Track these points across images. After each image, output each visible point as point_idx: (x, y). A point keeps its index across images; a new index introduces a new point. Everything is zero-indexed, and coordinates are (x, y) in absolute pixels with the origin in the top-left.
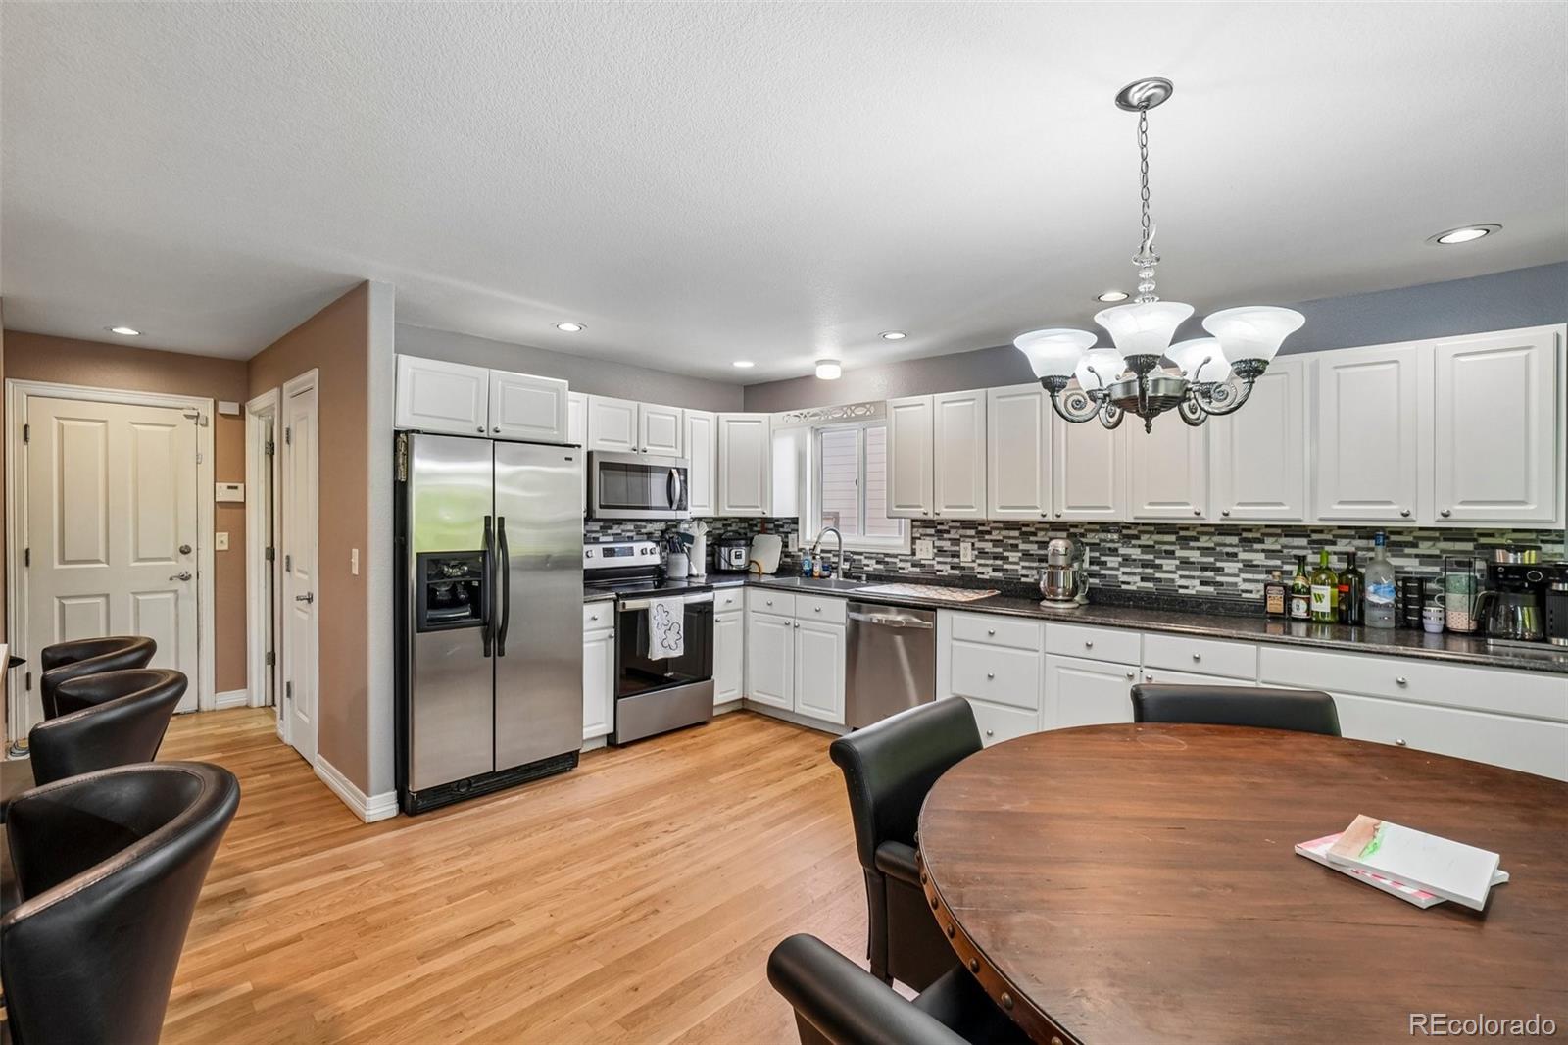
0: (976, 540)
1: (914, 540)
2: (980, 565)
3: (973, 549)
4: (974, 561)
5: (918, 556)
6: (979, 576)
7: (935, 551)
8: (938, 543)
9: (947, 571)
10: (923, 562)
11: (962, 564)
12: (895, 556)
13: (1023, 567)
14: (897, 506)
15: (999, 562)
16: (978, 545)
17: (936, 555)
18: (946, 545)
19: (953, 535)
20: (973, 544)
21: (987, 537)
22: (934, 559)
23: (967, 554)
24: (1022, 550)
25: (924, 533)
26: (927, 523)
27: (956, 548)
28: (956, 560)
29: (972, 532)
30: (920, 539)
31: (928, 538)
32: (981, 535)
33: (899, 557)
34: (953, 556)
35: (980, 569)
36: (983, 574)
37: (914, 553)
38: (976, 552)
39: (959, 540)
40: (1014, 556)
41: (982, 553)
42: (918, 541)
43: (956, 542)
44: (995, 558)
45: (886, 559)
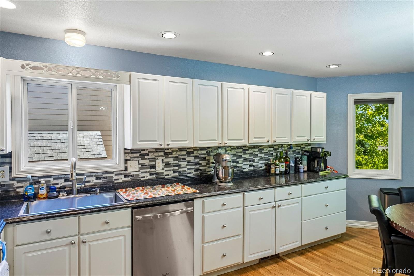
0: (164, 158)
1: (126, 161)
2: (166, 171)
3: (163, 163)
4: (163, 169)
5: (129, 170)
6: (166, 177)
7: (140, 166)
8: (142, 162)
9: (148, 177)
10: (132, 174)
11: (157, 172)
12: (112, 173)
13: (188, 169)
14: (140, 141)
15: (176, 168)
16: (166, 160)
17: (140, 168)
18: (147, 162)
19: (151, 155)
20: (163, 160)
21: (170, 156)
22: (139, 171)
23: (159, 166)
24: (187, 161)
25: (132, 156)
26: (133, 151)
27: (153, 163)
28: (153, 170)
29: (162, 154)
30: (129, 160)
31: (135, 159)
32: (166, 155)
33: (115, 173)
34: (151, 168)
35: (167, 173)
36: (168, 175)
37: (126, 169)
38: (164, 164)
39: (154, 158)
40: (183, 164)
41: (167, 165)
42: (128, 161)
43: (153, 160)
44: (174, 166)
45: (105, 175)
